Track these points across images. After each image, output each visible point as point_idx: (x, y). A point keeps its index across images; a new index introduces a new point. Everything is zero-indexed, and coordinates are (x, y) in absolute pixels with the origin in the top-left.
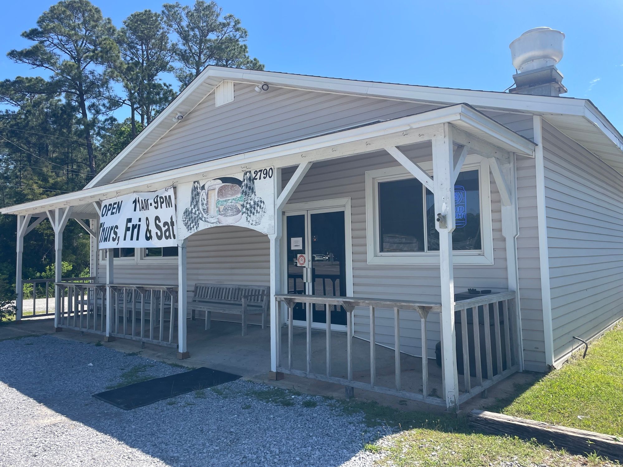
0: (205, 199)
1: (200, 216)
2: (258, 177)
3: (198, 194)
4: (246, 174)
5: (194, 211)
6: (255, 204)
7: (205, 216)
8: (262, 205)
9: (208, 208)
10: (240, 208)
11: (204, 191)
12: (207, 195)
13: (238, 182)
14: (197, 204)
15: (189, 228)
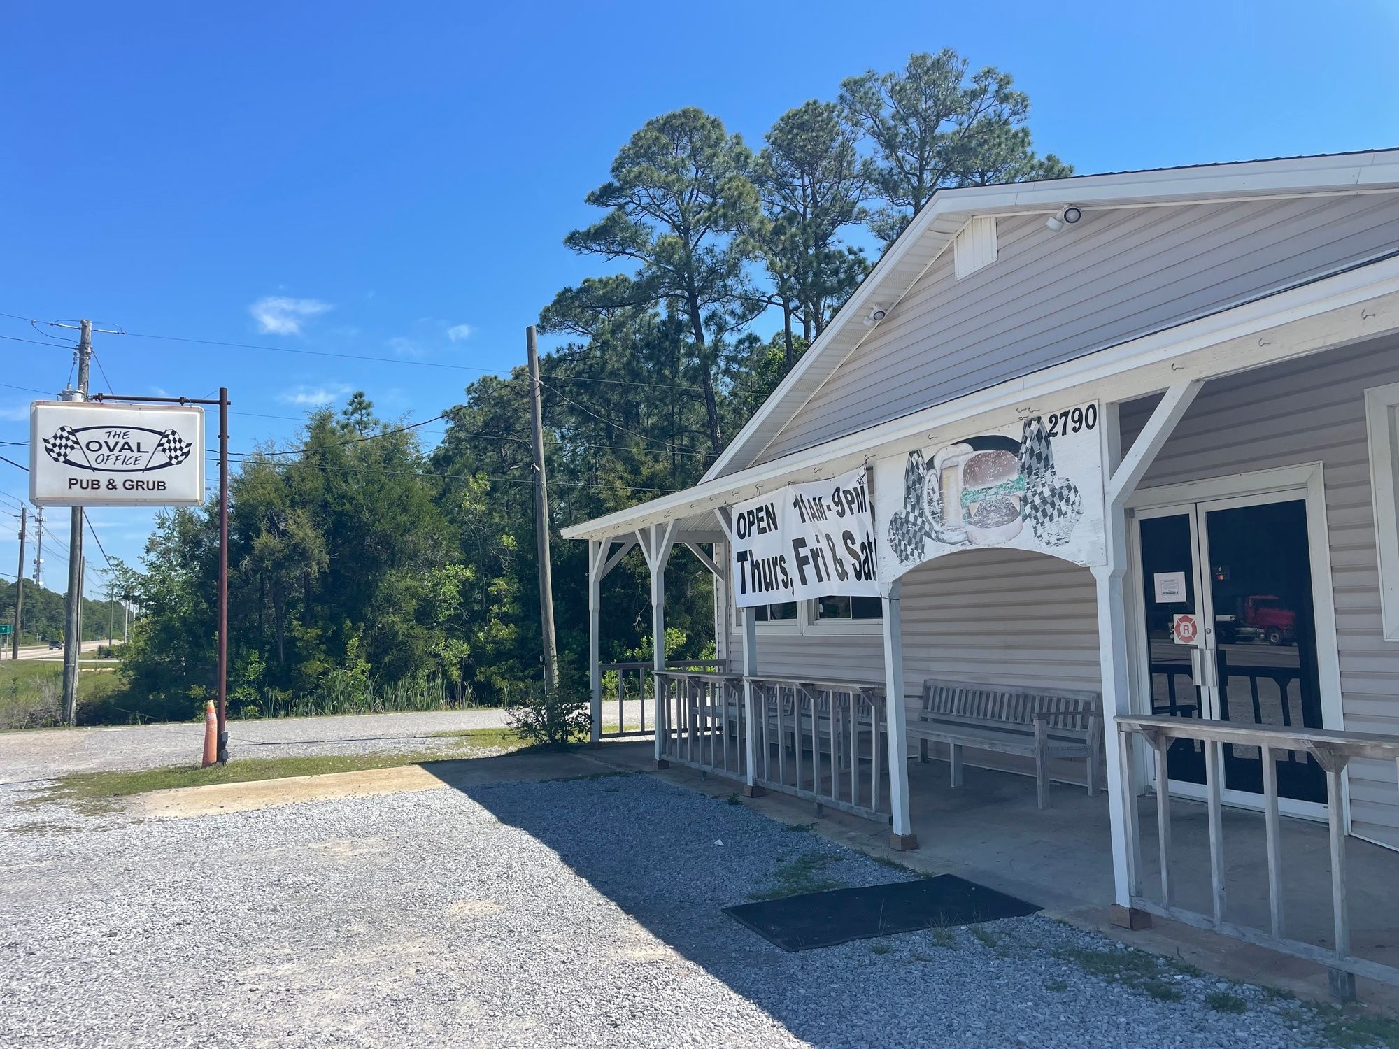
0: (937, 488)
1: (927, 528)
2: (1059, 429)
3: (920, 479)
4: (1028, 424)
5: (911, 518)
6: (1053, 494)
7: (937, 527)
8: (1072, 495)
9: (942, 509)
10: (1017, 505)
11: (932, 471)
12: (940, 480)
13: (1009, 445)
14: (918, 502)
15: (903, 557)
